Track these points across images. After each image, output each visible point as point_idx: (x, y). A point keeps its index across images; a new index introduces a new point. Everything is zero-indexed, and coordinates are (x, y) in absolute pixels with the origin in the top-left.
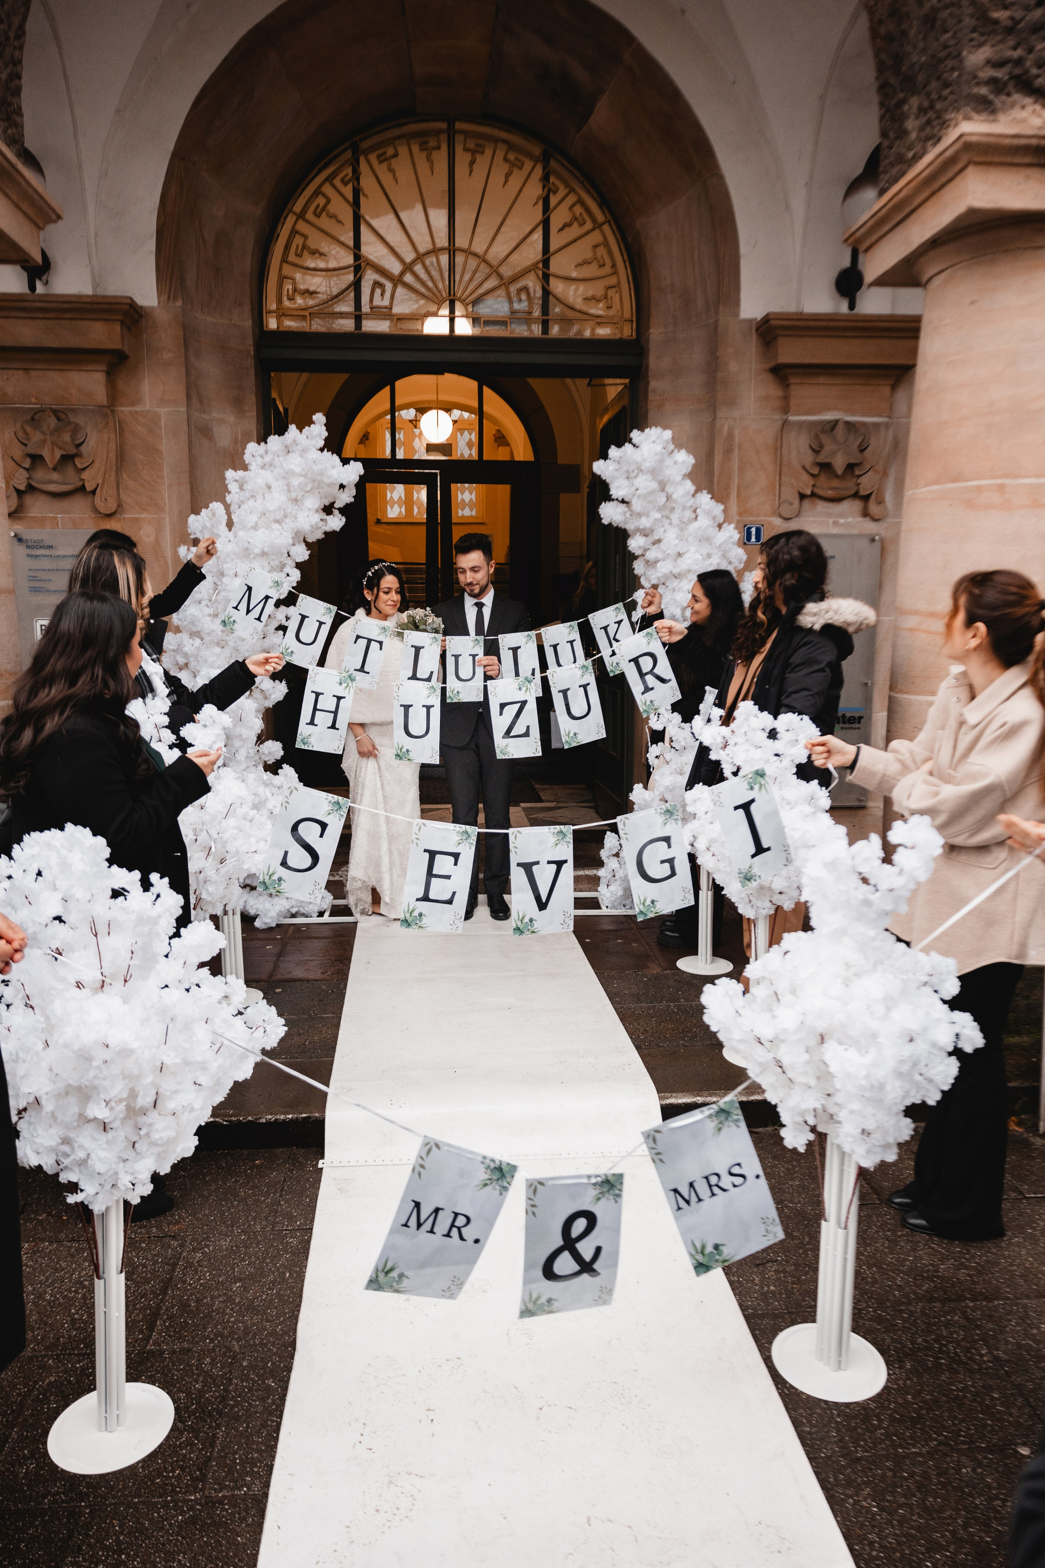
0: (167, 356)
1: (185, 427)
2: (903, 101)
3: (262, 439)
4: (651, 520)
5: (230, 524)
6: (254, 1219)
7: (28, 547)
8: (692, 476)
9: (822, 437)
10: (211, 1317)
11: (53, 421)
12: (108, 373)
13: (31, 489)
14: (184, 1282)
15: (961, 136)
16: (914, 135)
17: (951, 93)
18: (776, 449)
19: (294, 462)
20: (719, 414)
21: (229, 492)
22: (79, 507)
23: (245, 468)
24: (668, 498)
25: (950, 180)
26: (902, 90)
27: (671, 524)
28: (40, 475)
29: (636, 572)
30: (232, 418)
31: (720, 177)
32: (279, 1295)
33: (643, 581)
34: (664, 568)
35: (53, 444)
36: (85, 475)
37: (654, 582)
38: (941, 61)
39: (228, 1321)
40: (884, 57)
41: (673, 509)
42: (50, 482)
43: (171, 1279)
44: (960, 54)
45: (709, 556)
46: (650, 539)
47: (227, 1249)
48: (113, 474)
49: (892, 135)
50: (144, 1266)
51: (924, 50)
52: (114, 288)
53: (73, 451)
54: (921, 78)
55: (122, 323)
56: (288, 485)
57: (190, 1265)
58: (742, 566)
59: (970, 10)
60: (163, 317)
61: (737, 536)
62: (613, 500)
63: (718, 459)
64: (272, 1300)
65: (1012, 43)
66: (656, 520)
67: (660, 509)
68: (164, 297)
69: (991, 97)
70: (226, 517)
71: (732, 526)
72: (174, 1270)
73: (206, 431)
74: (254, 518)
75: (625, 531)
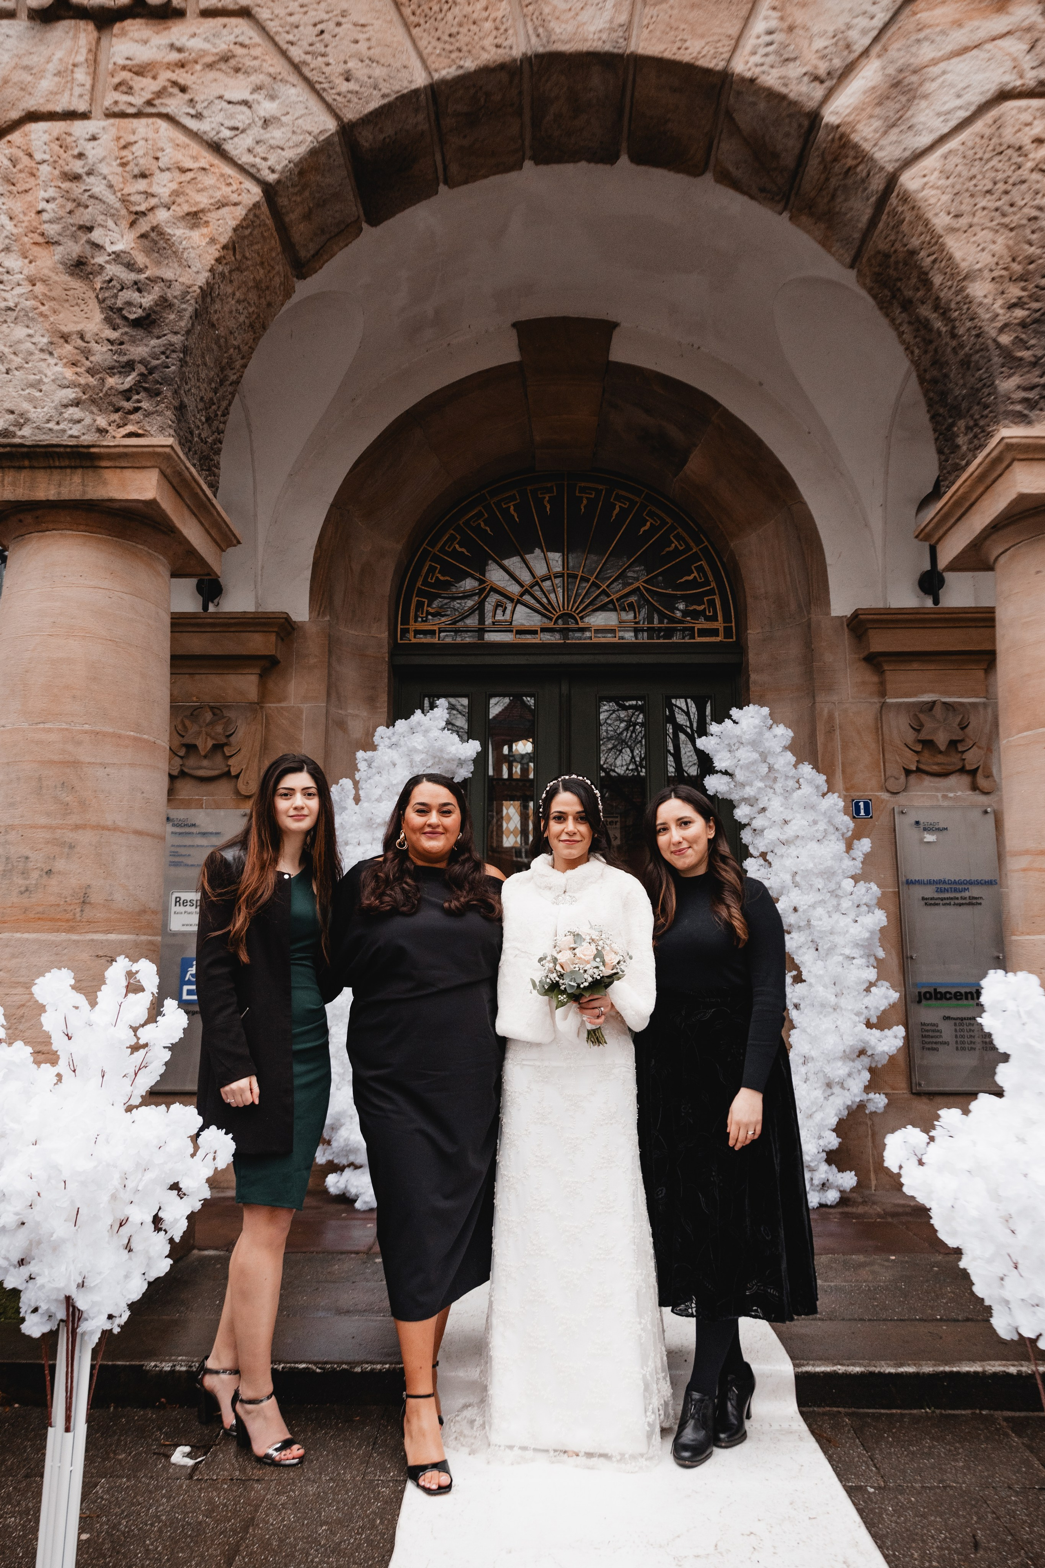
0: (312, 661)
1: (323, 720)
2: (953, 424)
3: (391, 723)
4: (755, 789)
5: (357, 800)
6: (345, 1468)
7: (174, 825)
8: (792, 748)
9: (921, 716)
10: (294, 1556)
11: (209, 716)
12: (261, 676)
13: (183, 774)
14: (267, 1522)
15: (1003, 439)
16: (965, 448)
17: (991, 412)
18: (877, 729)
19: (418, 741)
20: (818, 699)
21: (359, 770)
22: (223, 789)
23: (374, 748)
24: (771, 768)
25: (1000, 475)
26: (951, 417)
27: (775, 793)
28: (192, 762)
29: (744, 841)
30: (365, 714)
31: (804, 503)
32: (367, 1540)
33: (751, 850)
34: (771, 835)
35: (207, 734)
36: (231, 762)
37: (762, 849)
38: (978, 390)
39: (312, 1561)
40: (931, 395)
41: (775, 780)
42: (200, 768)
43: (253, 1519)
44: (993, 383)
45: (815, 822)
46: (756, 809)
47: (314, 1494)
48: (256, 760)
49: (946, 451)
50: (225, 1505)
51: (964, 385)
52: (273, 606)
53: (224, 740)
54: (964, 405)
55: (278, 634)
56: (411, 761)
57: (273, 1506)
58: (850, 833)
59: (997, 352)
60: (312, 630)
61: (841, 804)
62: (717, 772)
63: (820, 739)
64: (359, 1546)
65: (1037, 373)
66: (759, 788)
67: (762, 779)
68: (315, 614)
69: (1026, 412)
70: (353, 792)
71: (836, 795)
72: (256, 1511)
73: (341, 725)
74: (378, 791)
75: (731, 801)
